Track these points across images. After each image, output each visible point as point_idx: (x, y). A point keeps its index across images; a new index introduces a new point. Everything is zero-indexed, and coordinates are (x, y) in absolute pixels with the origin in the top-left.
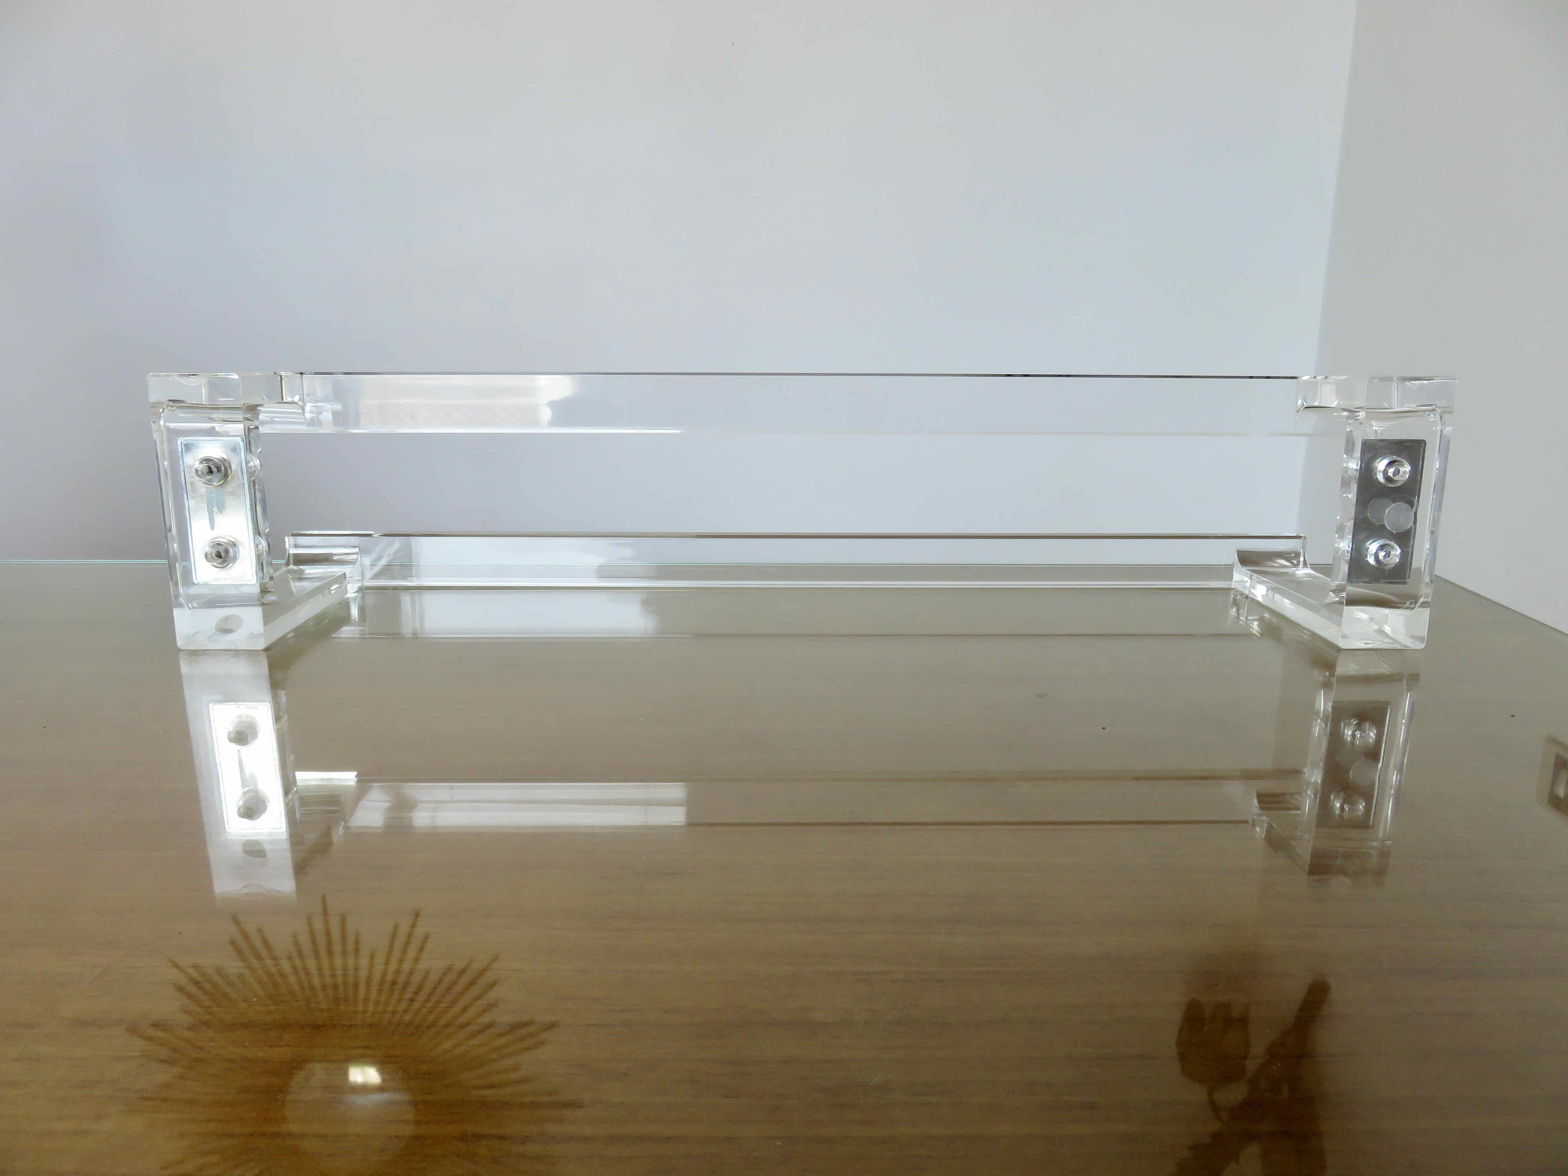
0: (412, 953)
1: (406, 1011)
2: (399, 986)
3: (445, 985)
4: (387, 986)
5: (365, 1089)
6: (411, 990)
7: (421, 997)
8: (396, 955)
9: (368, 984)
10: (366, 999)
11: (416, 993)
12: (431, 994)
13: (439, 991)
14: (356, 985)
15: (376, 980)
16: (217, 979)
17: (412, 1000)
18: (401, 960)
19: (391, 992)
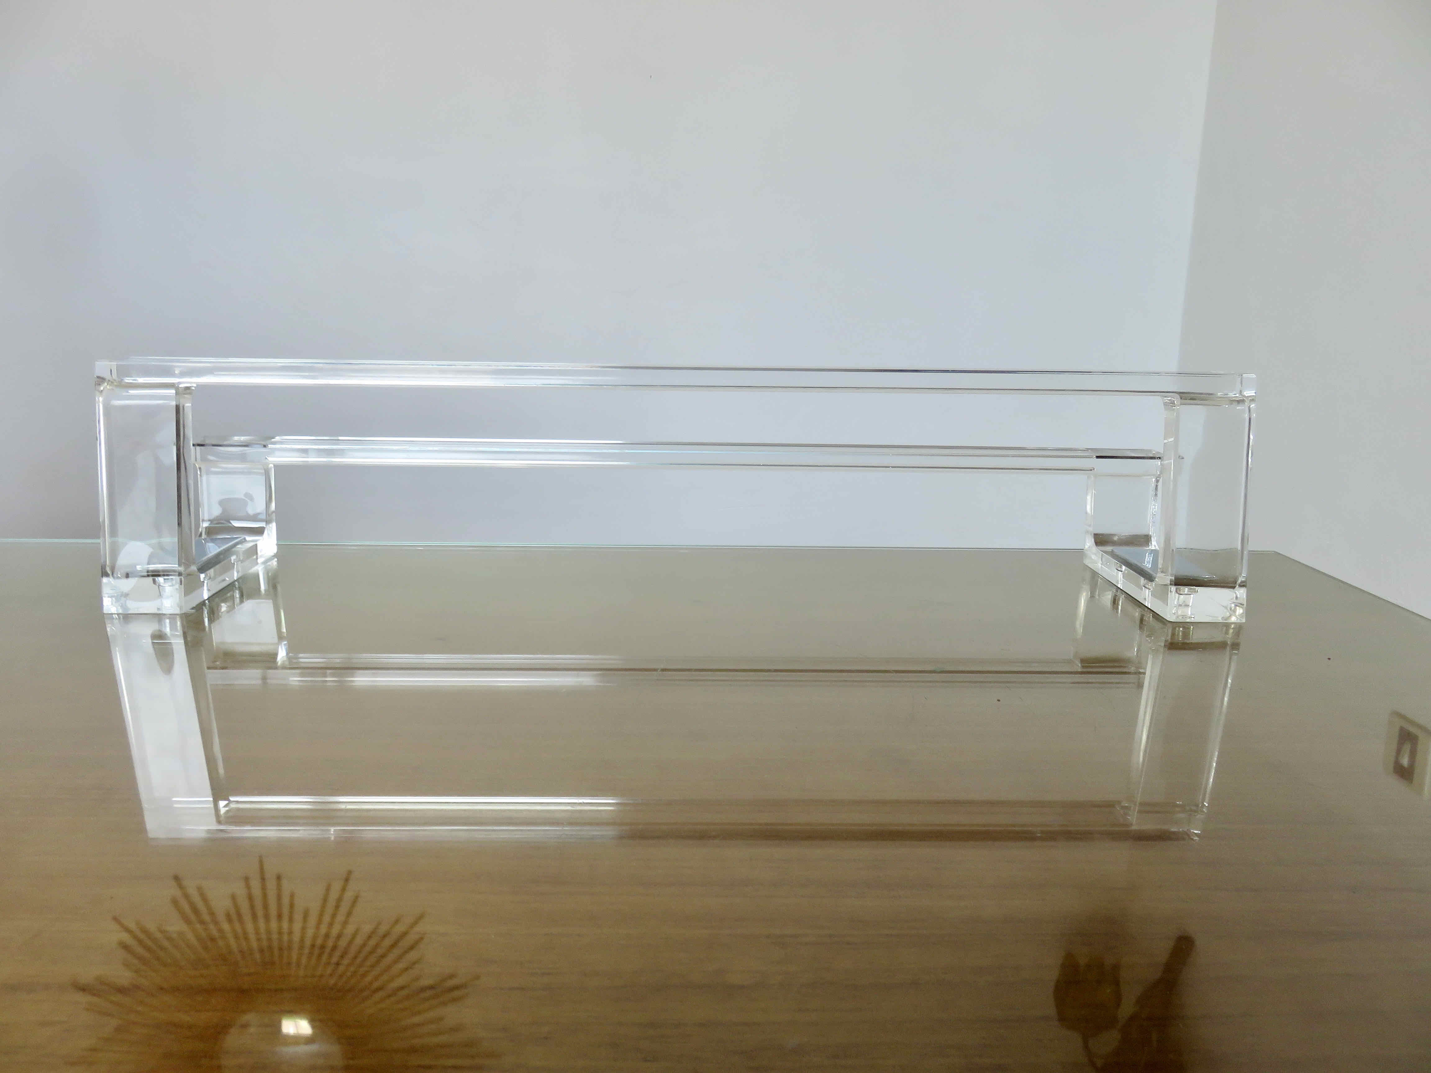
0: (340, 918)
1: (331, 975)
2: (328, 950)
3: (368, 949)
4: (317, 951)
5: (297, 1040)
6: (337, 954)
7: (346, 962)
8: (327, 918)
9: (301, 947)
10: (298, 965)
11: (342, 957)
12: (355, 957)
13: (362, 955)
14: (290, 948)
15: (308, 943)
16: (159, 935)
17: (338, 964)
18: (331, 925)
19: (320, 956)
